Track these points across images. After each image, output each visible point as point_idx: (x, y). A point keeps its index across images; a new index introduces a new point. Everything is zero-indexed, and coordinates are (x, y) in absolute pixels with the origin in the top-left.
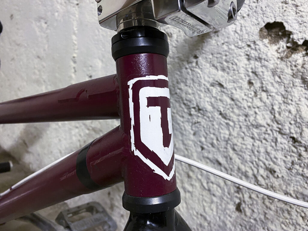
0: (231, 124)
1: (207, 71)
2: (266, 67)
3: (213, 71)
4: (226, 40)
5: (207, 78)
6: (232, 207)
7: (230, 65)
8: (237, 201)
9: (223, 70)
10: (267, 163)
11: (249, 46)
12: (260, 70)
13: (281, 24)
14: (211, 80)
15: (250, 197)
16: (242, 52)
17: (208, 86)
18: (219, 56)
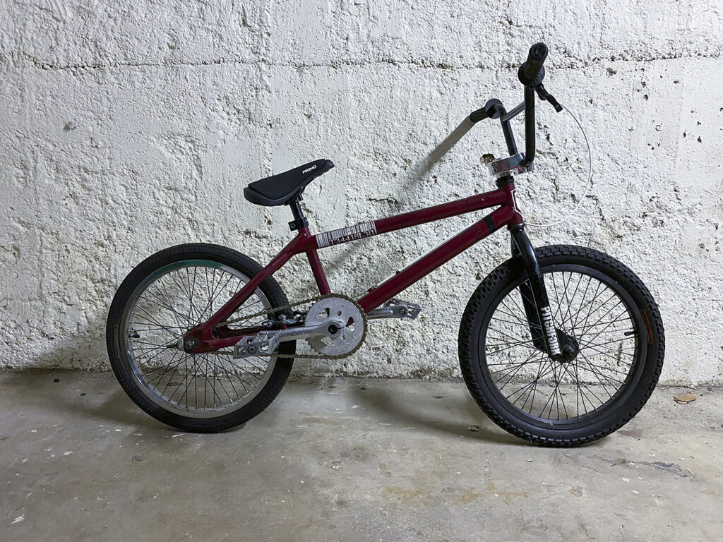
0: (467, 220)
1: (444, 187)
2: (485, 181)
3: (450, 186)
4: (459, 165)
5: (445, 192)
6: (473, 279)
7: (462, 182)
8: (477, 272)
9: (458, 185)
10: (493, 240)
11: (474, 168)
12: (481, 183)
13: (492, 155)
14: (449, 193)
15: (485, 266)
16: (469, 172)
17: (446, 196)
18: (453, 175)
